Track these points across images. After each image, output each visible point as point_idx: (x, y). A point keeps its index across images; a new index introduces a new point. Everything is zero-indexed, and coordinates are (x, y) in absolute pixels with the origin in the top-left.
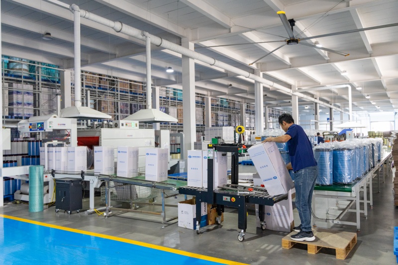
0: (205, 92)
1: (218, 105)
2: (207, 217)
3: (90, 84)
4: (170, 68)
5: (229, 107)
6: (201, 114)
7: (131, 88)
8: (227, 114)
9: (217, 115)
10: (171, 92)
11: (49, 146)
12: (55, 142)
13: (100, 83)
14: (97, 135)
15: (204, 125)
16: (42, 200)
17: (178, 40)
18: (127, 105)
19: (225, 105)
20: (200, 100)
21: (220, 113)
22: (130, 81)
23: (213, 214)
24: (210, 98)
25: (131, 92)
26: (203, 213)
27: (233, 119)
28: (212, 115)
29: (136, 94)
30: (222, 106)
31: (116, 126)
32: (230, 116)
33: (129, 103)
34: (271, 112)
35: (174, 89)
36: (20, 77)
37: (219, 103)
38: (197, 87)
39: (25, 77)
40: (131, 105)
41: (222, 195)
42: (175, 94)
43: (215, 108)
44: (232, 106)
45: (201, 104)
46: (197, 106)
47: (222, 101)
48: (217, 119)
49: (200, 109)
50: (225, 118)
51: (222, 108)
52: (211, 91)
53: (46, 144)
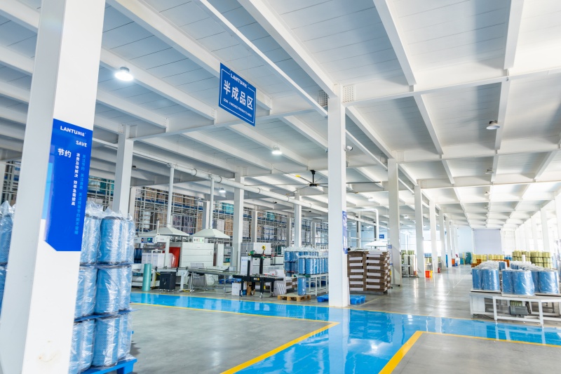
0: (252, 207)
1: (264, 219)
2: (246, 291)
3: (149, 198)
4: (222, 189)
5: (276, 221)
6: (248, 227)
7: (184, 202)
8: (273, 227)
9: (263, 229)
10: (221, 205)
11: (154, 252)
12: (157, 250)
13: (157, 197)
14: (179, 246)
15: (250, 238)
16: (150, 284)
17: (233, 175)
18: (179, 218)
19: (271, 219)
20: (247, 213)
21: (266, 226)
22: (184, 196)
23: (250, 289)
24: (257, 212)
25: (184, 205)
26: (245, 288)
27: (279, 232)
28: (258, 228)
29: (189, 207)
30: (268, 220)
31: (191, 240)
32: (276, 230)
33: (181, 215)
34: (320, 227)
35: (223, 203)
36: (94, 192)
37: (265, 217)
38: (245, 203)
39: (98, 193)
40: (183, 217)
41: (253, 277)
42: (223, 207)
43: (261, 221)
44: (278, 219)
45: (248, 217)
46: (244, 219)
47: (268, 215)
48: (263, 233)
49: (247, 222)
50: (271, 232)
51: (268, 221)
52: (258, 206)
53: (152, 251)
